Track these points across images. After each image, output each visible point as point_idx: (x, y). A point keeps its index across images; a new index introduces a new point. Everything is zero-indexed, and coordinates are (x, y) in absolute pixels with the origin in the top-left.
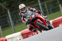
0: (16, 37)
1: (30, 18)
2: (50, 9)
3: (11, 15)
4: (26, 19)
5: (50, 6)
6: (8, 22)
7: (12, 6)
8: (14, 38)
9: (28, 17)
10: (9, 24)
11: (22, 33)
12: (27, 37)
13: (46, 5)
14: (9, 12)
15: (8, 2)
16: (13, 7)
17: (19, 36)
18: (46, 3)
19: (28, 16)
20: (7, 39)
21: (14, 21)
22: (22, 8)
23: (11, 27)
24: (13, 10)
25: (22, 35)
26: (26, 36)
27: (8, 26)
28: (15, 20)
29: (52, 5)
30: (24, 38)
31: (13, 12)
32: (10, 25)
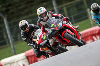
0: (18, 61)
1: (55, 28)
2: (72, 17)
3: (10, 25)
4: (49, 29)
5: (72, 11)
6: (5, 37)
7: (11, 11)
8: (14, 62)
9: (52, 27)
10: (7, 40)
11: (27, 55)
12: (36, 61)
13: (65, 9)
14: (5, 21)
15: (4, 5)
16: (13, 13)
17: (23, 59)
18: (66, 6)
19: (53, 25)
20: (2, 64)
21: (14, 35)
22: (42, 13)
23: (10, 45)
24: (13, 18)
25: (28, 57)
26: (33, 60)
27: (5, 43)
28: (16, 35)
29: (76, 9)
30: (30, 63)
31: (13, 21)
32: (7, 42)
